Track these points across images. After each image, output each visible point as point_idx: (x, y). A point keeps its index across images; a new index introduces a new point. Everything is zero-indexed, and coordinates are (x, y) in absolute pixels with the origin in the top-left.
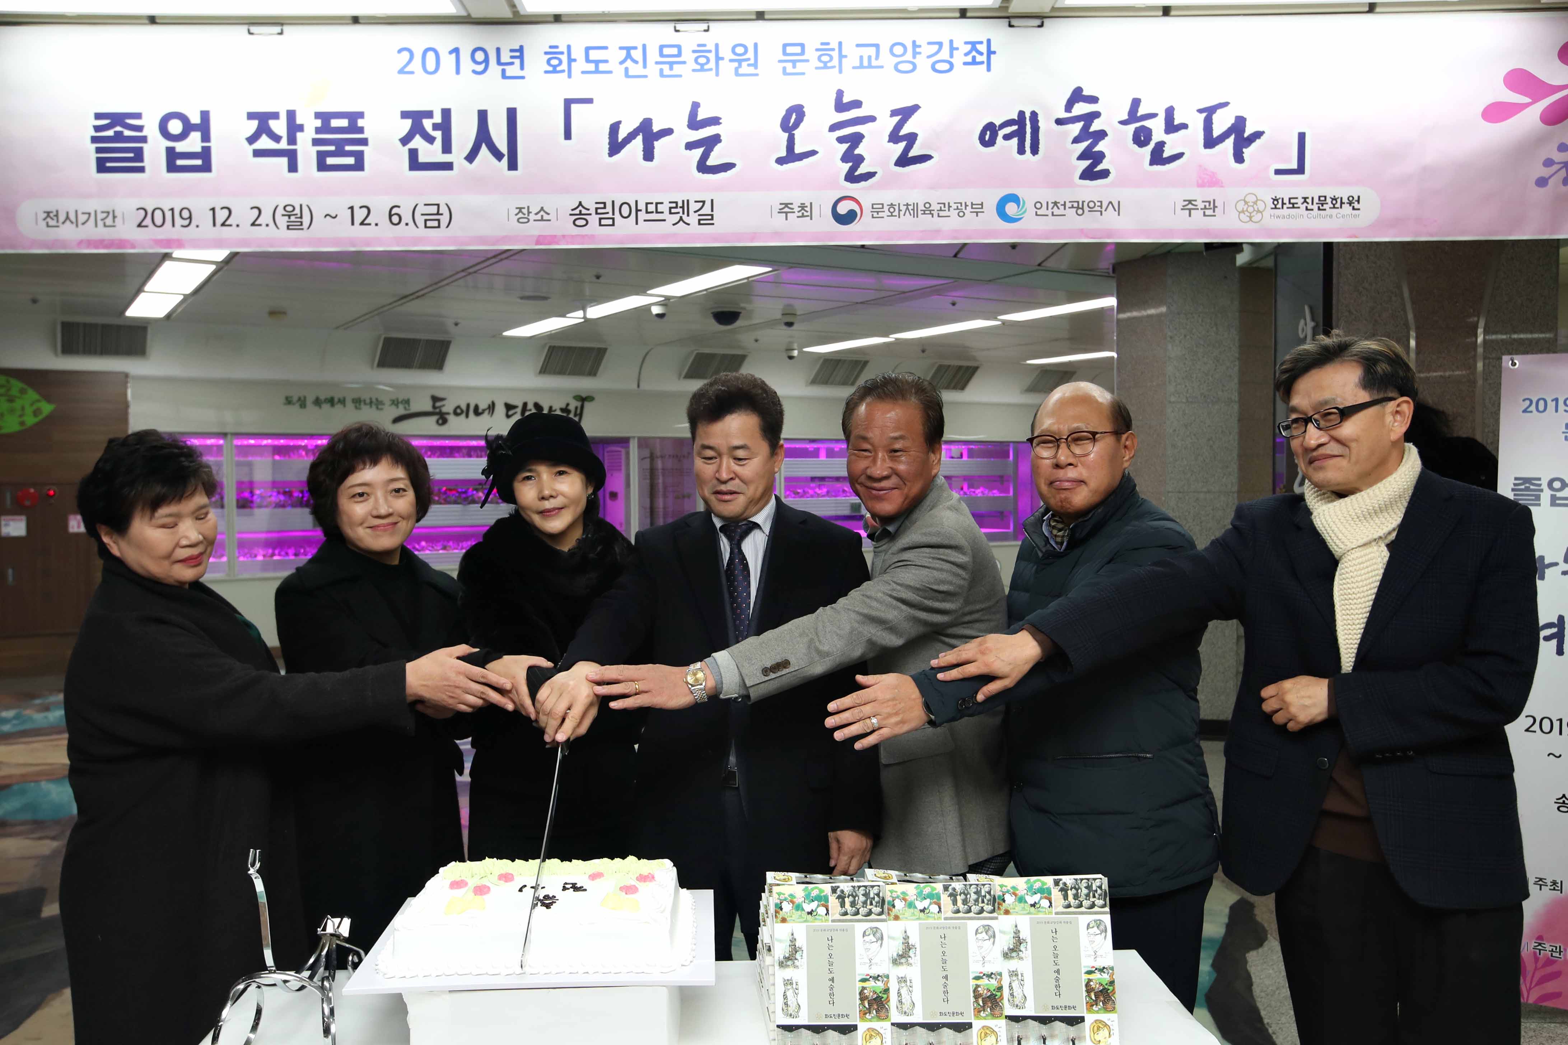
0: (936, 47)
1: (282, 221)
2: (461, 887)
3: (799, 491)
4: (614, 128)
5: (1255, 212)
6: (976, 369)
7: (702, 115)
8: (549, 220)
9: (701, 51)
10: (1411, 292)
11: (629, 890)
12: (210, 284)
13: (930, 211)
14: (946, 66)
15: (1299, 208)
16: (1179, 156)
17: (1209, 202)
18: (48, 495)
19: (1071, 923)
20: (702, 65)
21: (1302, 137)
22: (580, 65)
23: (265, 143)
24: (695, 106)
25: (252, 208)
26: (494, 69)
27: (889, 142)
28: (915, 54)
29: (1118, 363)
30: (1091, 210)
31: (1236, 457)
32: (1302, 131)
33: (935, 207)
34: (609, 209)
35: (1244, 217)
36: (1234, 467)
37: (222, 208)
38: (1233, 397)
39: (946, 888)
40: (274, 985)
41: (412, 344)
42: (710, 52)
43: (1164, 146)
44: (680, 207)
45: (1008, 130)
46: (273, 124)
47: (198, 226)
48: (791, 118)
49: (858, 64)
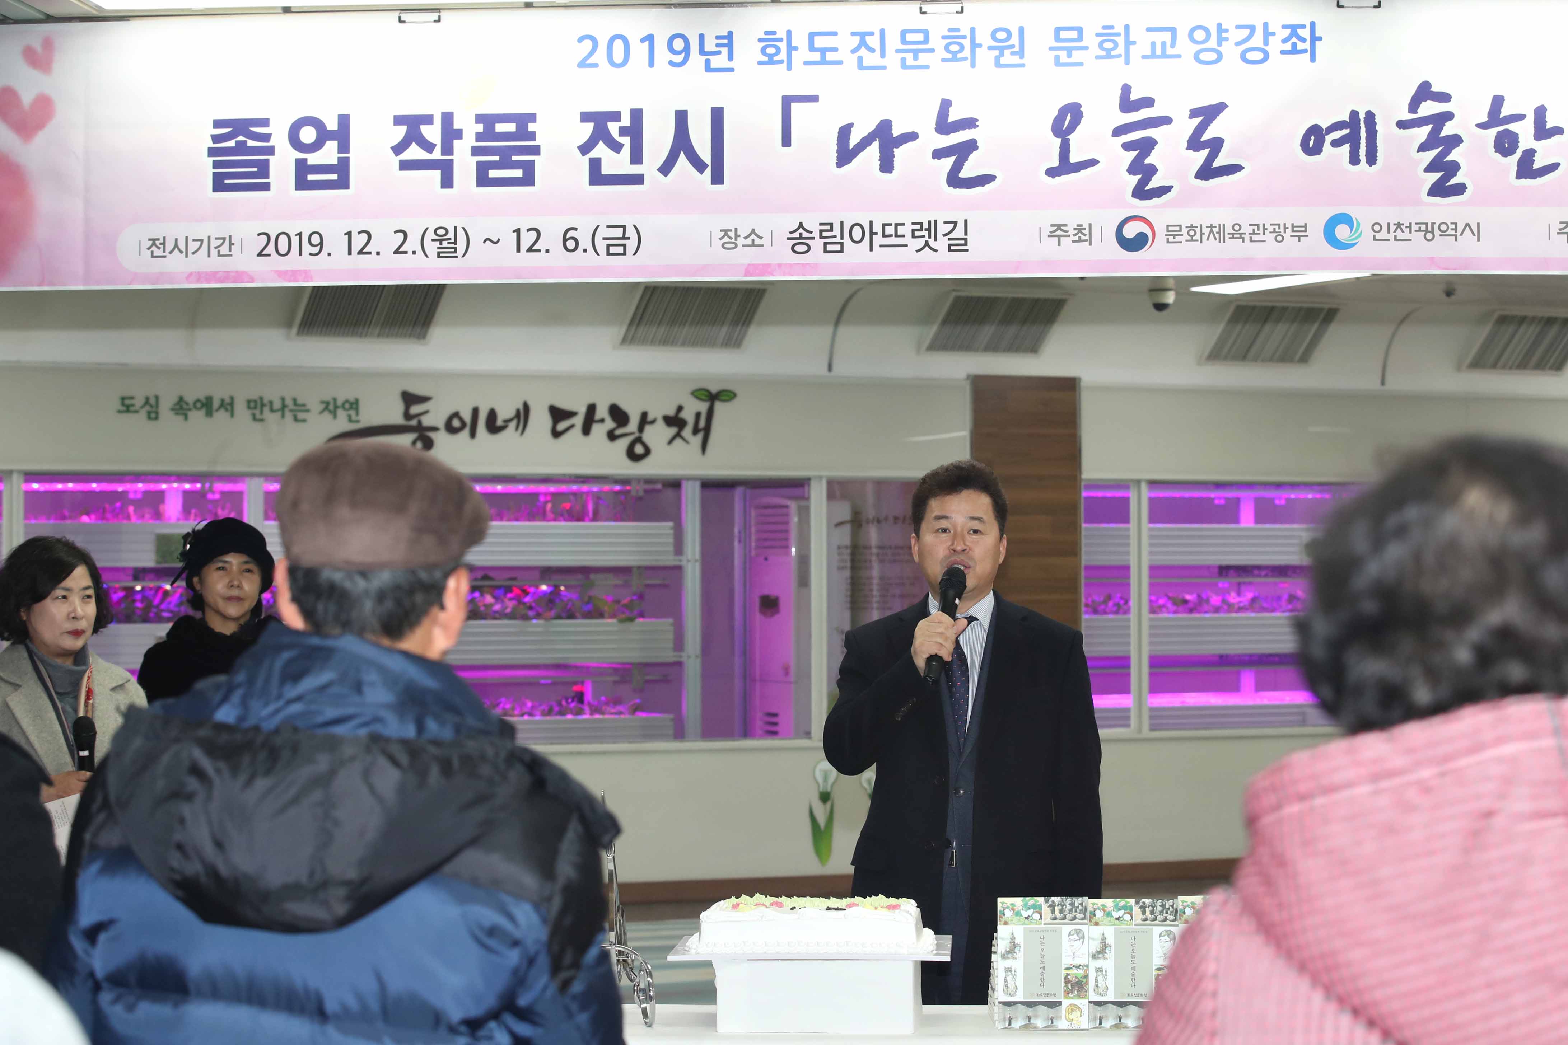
0: (1247, 32)
1: (432, 248)
4: (845, 132)
7: (954, 116)
8: (762, 246)
9: (952, 37)
13: (1241, 234)
14: (1259, 56)
16: (1554, 167)
20: (954, 54)
22: (802, 54)
23: (414, 152)
24: (946, 105)
25: (396, 231)
26: (696, 60)
27: (1187, 149)
28: (1220, 41)
30: (1444, 234)
33: (1247, 229)
34: (837, 231)
37: (360, 232)
39: (1138, 903)
42: (964, 37)
43: (1534, 156)
44: (926, 230)
45: (1337, 135)
46: (425, 130)
47: (329, 254)
48: (1065, 120)
49: (1149, 53)
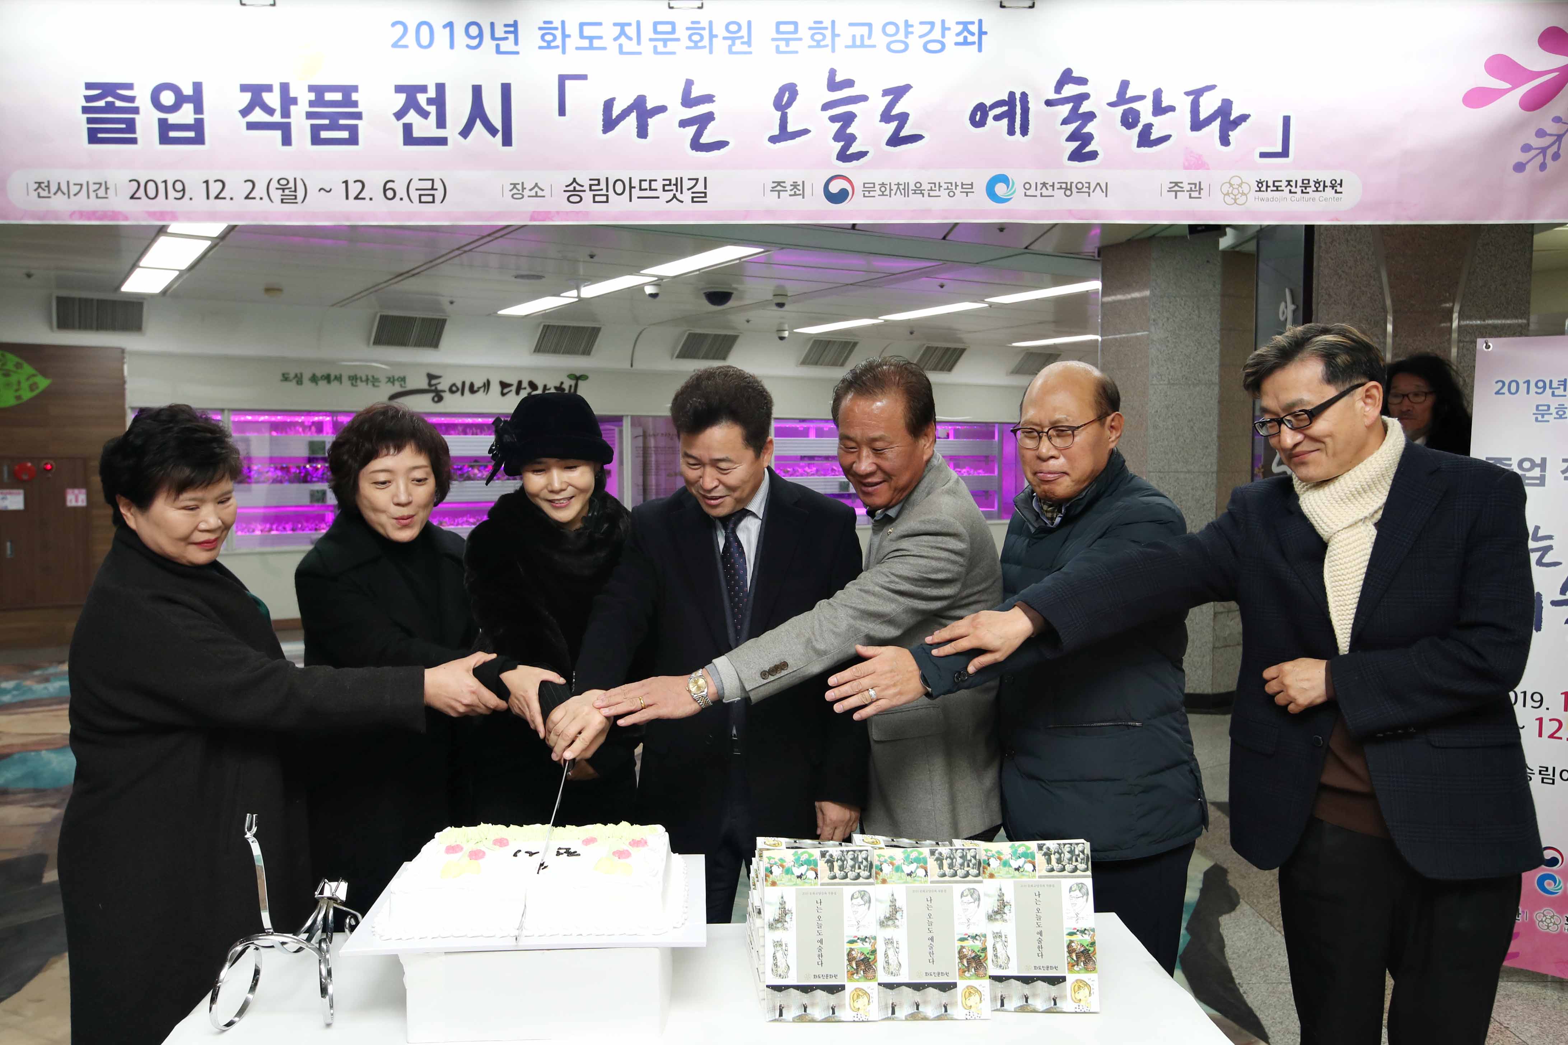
0: (928, 27)
1: (276, 195)
2: (456, 852)
3: (789, 469)
4: (608, 105)
5: (1240, 195)
6: (962, 351)
7: (695, 93)
8: (544, 197)
9: (694, 28)
10: (1389, 276)
11: (622, 854)
12: (205, 260)
13: (921, 190)
14: (938, 46)
15: (1283, 191)
16: (1166, 138)
17: (1195, 184)
18: (45, 469)
19: (1053, 886)
20: (696, 42)
21: (1287, 120)
22: (574, 41)
23: (258, 115)
24: (689, 84)
25: (245, 181)
26: (488, 44)
27: (880, 121)
28: (907, 34)
29: (1102, 346)
30: (1079, 191)
31: (1216, 439)
32: (1287, 114)
33: (926, 187)
34: (603, 185)
35: (1229, 200)
36: (1214, 448)
37: (216, 181)
38: (1213, 379)
39: (932, 853)
40: (272, 947)
41: (408, 322)
42: (704, 29)
43: (1152, 129)
44: (674, 185)
45: (998, 111)
46: (266, 96)
47: (191, 199)
48: (784, 97)
49: (850, 43)
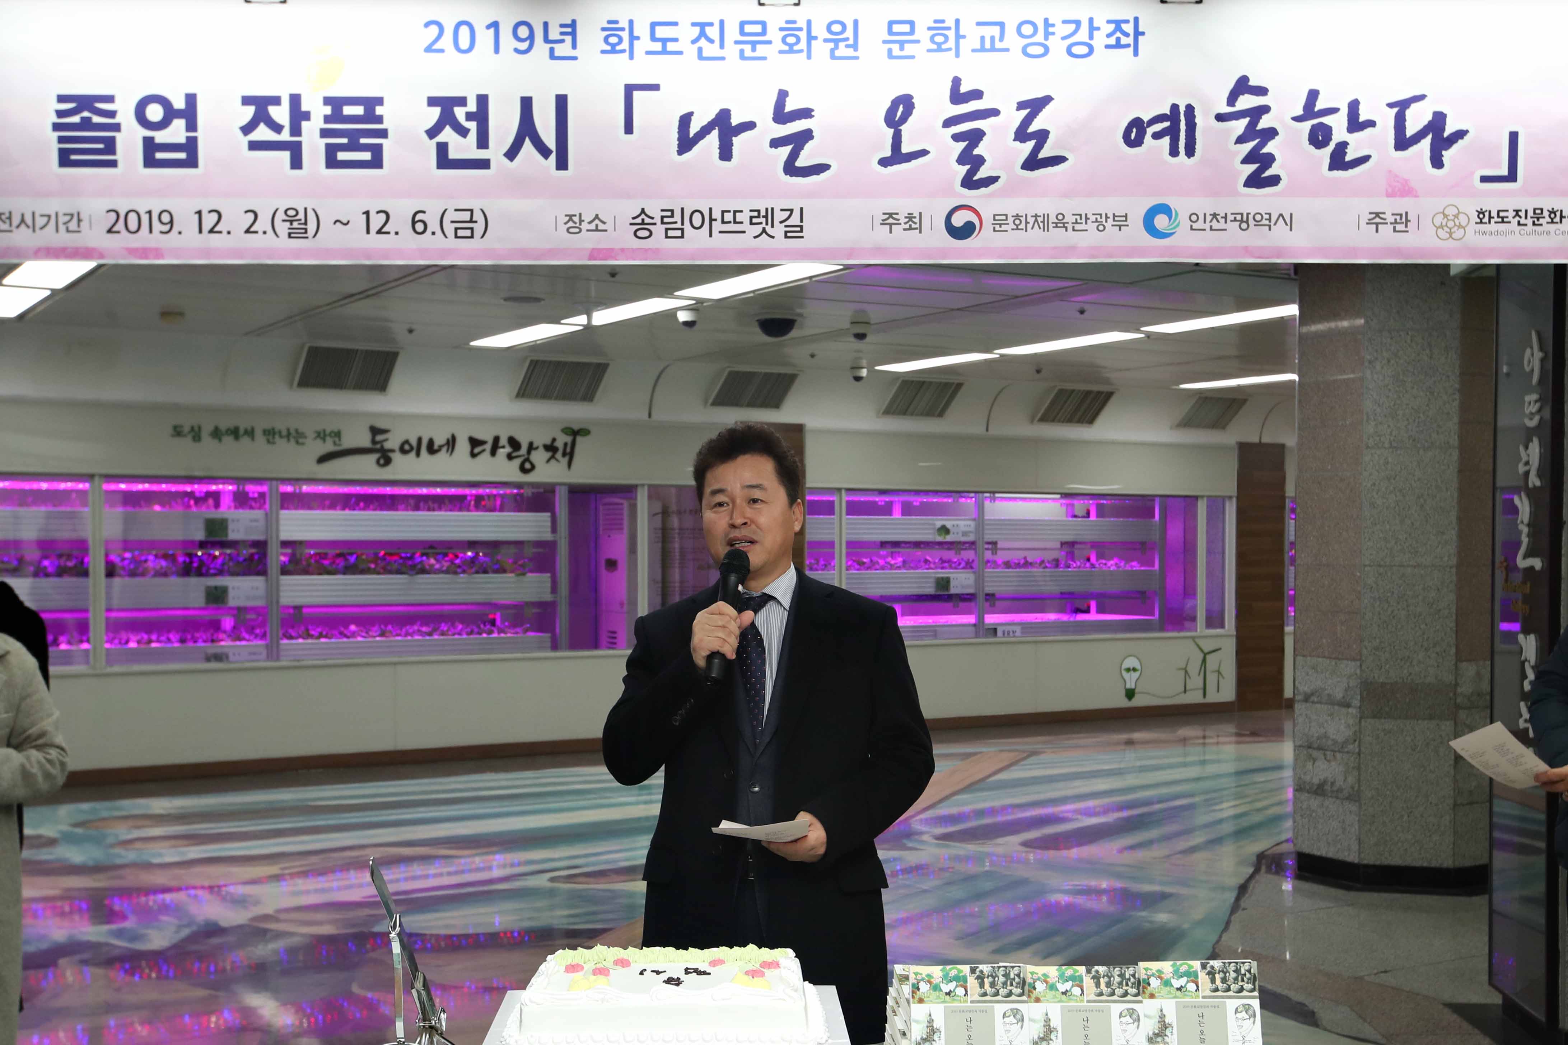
0: (1073, 27)
1: (283, 228)
2: (578, 971)
3: (865, 560)
4: (685, 121)
5: (1456, 228)
6: (1109, 395)
7: (790, 106)
8: (606, 231)
9: (790, 29)
11: (754, 974)
13: (1064, 223)
14: (1084, 50)
15: (1509, 222)
16: (1365, 159)
17: (1401, 215)
19: (1218, 1007)
20: (791, 46)
21: (1514, 137)
22: (644, 44)
23: (263, 133)
24: (783, 95)
25: (246, 212)
26: (541, 48)
27: (1015, 140)
28: (1047, 35)
29: (1300, 391)
30: (1258, 224)
32: (1514, 129)
33: (1070, 219)
34: (677, 217)
35: (1442, 233)
36: (1452, 534)
37: (210, 212)
38: (1451, 441)
39: (1089, 971)
41: (347, 355)
42: (801, 29)
43: (1347, 148)
44: (763, 217)
45: (1158, 127)
46: (273, 111)
47: (180, 233)
48: (898, 111)
49: (978, 47)
